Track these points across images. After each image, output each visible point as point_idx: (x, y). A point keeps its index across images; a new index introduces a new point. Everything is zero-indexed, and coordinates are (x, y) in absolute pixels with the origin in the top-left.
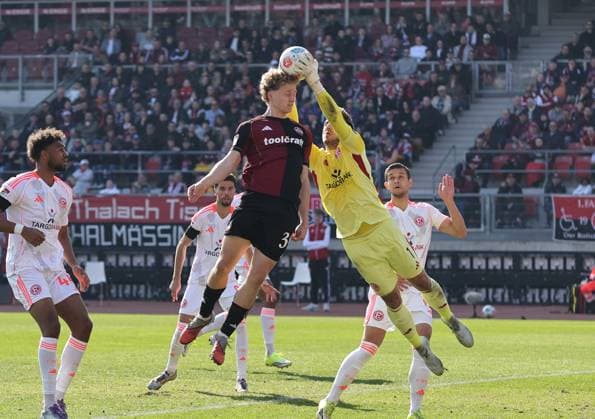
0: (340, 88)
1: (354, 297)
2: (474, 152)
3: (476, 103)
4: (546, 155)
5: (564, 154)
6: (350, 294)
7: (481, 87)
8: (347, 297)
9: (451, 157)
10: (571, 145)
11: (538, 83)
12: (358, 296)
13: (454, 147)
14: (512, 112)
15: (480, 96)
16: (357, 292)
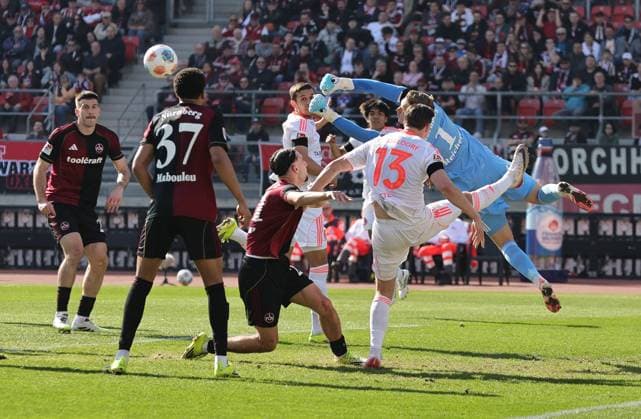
0: (6, 13)
1: (20, 263)
2: (167, 91)
3: (171, 34)
4: (253, 97)
5: (274, 96)
6: (16, 258)
7: (176, 15)
8: (12, 263)
9: (139, 99)
10: (282, 84)
11: (244, 9)
12: (25, 261)
13: (143, 85)
14: (211, 45)
15: (176, 26)
16: (24, 257)
